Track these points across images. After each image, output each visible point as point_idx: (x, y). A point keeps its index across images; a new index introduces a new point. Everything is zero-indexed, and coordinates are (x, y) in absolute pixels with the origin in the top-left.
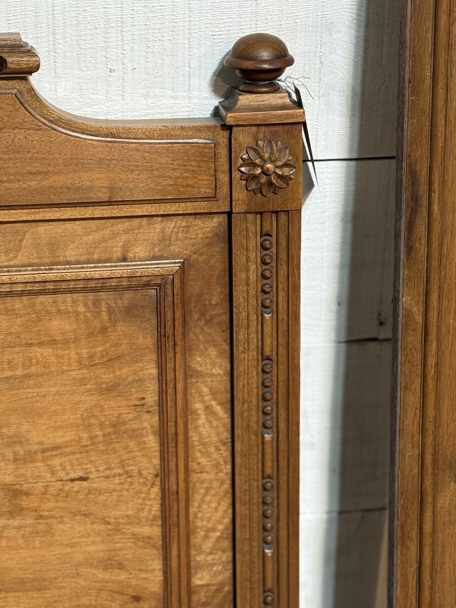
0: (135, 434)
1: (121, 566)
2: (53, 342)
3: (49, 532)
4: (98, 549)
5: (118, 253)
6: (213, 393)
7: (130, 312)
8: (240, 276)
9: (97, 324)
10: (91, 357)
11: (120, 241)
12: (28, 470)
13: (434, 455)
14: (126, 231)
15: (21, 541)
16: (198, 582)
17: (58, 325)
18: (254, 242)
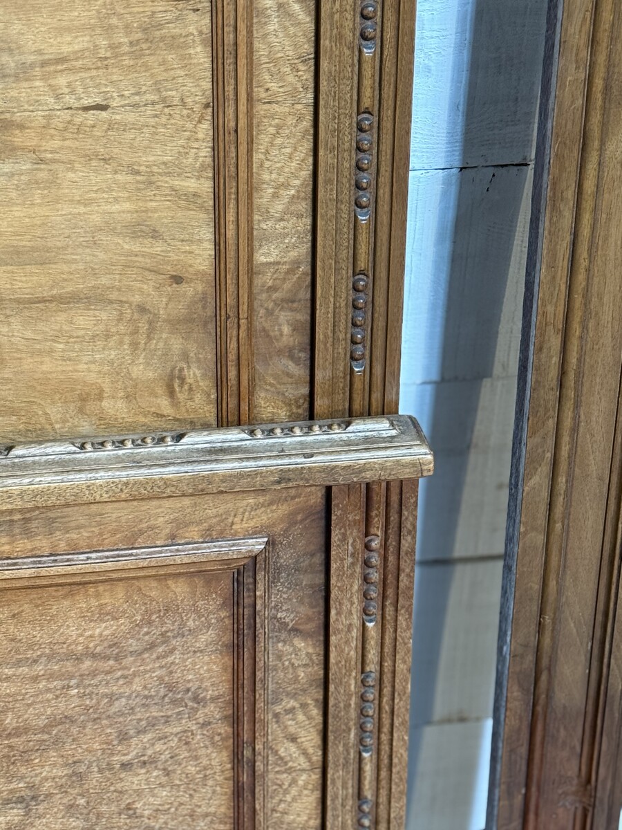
1: (155, 234)
4: (123, 209)
12: (21, 92)
13: (607, 80)
15: (14, 194)
16: (263, 259)
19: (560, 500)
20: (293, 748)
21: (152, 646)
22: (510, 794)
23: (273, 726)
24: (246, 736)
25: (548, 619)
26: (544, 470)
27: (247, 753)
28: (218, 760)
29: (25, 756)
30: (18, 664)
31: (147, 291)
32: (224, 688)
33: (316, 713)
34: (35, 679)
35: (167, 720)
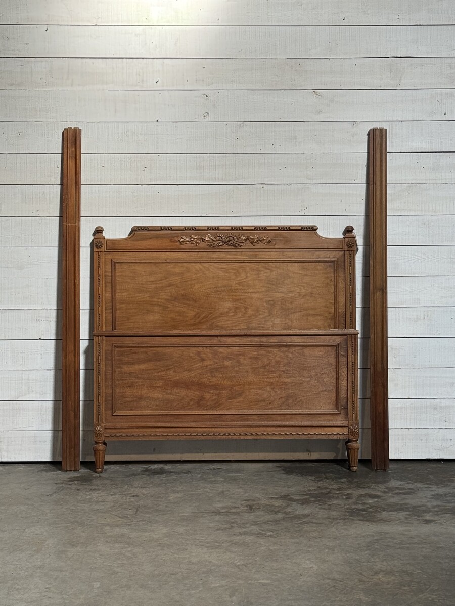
0: (330, 285)
1: (327, 307)
2: (318, 270)
3: (316, 301)
4: (324, 304)
5: (328, 257)
6: (342, 279)
7: (330, 266)
8: (346, 261)
9: (325, 267)
10: (324, 272)
11: (328, 255)
12: (314, 290)
13: (376, 287)
14: (329, 253)
16: (340, 311)
17: (319, 267)
18: (349, 256)
19: (375, 340)
20: (343, 373)
21: (326, 356)
22: (373, 384)
23: (341, 370)
24: (338, 370)
25: (375, 357)
26: (373, 334)
27: (338, 372)
28: (334, 374)
29: (310, 371)
30: (310, 357)
31: (327, 314)
32: (335, 363)
33: (346, 368)
34: (312, 359)
35: (328, 367)
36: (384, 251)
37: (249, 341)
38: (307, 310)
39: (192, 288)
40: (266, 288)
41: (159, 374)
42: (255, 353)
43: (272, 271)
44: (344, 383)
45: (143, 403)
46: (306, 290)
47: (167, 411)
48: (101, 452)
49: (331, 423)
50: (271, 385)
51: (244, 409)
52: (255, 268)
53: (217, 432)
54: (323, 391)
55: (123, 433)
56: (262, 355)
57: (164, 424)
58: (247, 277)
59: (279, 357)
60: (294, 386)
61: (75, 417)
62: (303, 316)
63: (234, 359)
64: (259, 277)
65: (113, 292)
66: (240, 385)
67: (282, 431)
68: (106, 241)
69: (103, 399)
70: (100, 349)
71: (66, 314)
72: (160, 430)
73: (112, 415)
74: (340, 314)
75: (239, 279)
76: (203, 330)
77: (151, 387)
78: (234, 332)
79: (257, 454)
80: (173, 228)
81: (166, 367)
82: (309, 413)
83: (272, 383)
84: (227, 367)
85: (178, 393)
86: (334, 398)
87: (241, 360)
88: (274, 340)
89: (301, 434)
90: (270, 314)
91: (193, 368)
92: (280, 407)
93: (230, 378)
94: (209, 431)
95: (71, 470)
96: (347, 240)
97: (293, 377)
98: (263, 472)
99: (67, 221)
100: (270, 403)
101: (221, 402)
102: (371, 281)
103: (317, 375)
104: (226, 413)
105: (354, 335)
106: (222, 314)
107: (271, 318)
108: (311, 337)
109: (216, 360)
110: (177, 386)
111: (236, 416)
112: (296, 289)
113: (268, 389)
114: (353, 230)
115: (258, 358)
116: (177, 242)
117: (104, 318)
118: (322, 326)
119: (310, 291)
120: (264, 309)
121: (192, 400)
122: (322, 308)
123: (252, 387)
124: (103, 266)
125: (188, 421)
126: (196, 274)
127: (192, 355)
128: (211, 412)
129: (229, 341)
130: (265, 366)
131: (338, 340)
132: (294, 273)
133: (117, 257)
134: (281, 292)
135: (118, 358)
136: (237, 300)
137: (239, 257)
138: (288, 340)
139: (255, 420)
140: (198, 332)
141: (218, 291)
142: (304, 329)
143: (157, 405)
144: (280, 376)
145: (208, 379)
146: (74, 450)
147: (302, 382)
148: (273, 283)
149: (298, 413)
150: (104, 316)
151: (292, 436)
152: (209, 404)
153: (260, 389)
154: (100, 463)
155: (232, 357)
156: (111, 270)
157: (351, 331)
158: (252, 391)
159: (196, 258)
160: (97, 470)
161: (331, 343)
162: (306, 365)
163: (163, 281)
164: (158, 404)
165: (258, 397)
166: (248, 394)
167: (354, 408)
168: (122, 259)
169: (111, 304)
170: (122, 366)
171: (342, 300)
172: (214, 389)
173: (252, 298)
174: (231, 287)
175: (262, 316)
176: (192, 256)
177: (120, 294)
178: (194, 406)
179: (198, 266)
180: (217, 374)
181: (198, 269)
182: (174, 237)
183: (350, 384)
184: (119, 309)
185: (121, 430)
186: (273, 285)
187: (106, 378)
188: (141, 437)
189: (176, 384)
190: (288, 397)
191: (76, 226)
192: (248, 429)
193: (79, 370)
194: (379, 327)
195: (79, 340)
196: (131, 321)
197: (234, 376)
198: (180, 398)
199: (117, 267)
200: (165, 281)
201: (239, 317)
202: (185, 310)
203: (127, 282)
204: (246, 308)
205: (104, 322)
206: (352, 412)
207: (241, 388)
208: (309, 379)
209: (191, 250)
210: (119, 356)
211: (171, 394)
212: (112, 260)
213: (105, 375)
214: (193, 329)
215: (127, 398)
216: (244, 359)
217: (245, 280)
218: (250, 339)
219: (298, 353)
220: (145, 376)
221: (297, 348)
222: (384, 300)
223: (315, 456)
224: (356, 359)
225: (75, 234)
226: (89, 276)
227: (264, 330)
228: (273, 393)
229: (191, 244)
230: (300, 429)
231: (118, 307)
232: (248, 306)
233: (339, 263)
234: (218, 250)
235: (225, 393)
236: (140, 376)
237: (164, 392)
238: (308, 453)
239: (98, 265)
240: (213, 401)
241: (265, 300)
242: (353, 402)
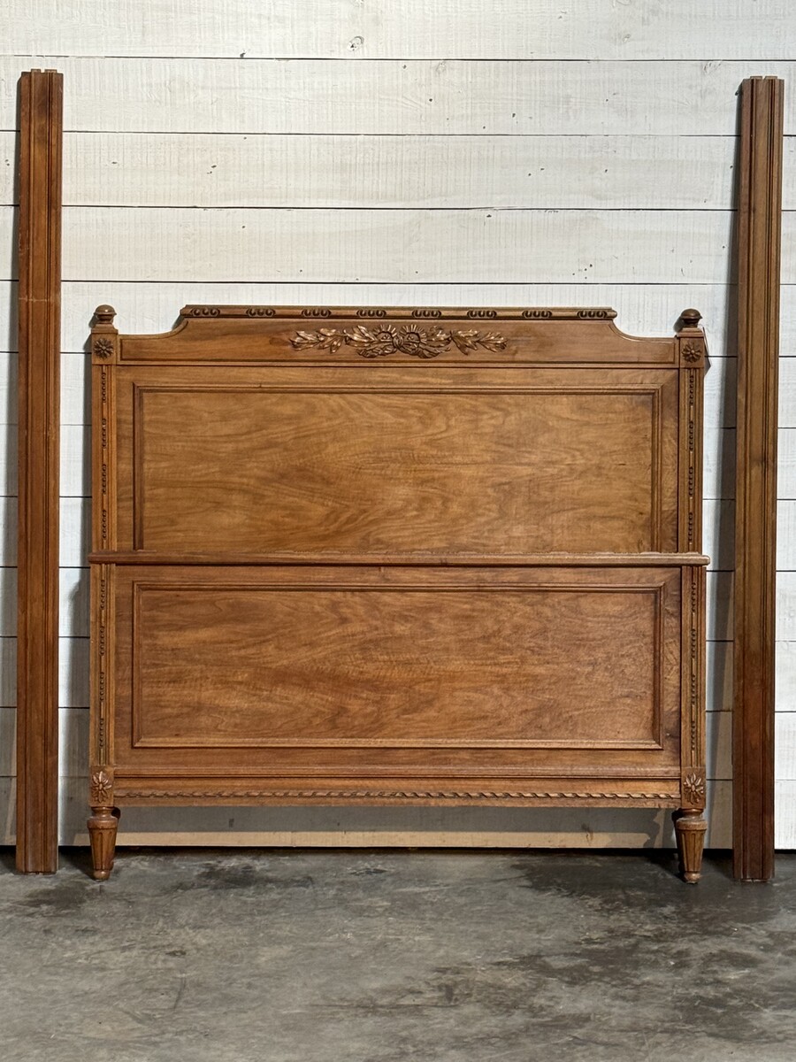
1: (636, 500)
2: (616, 412)
3: (611, 484)
4: (628, 492)
5: (640, 382)
6: (671, 435)
7: (643, 403)
8: (682, 391)
9: (631, 407)
10: (628, 418)
11: (640, 377)
12: (606, 459)
13: (750, 453)
14: (643, 374)
15: (601, 487)
16: (664, 509)
17: (618, 407)
18: (687, 380)
19: (747, 577)
20: (671, 656)
21: (631, 616)
22: (739, 680)
23: (666, 648)
24: (657, 648)
25: (746, 617)
26: (742, 565)
27: (658, 654)
28: (650, 657)
29: (594, 648)
30: (594, 617)
31: (634, 516)
32: (651, 632)
33: (678, 644)
34: (599, 623)
35: (635, 641)
36: (772, 371)
37: (451, 578)
38: (587, 506)
39: (319, 452)
40: (493, 454)
41: (243, 652)
42: (467, 606)
43: (507, 414)
44: (671, 679)
45: (204, 720)
46: (587, 459)
47: (259, 740)
48: (106, 834)
49: (641, 770)
50: (502, 682)
51: (437, 736)
52: (468, 407)
53: (375, 789)
54: (622, 697)
55: (158, 788)
56: (483, 611)
57: (252, 770)
58: (448, 427)
59: (522, 616)
60: (555, 683)
61: (46, 751)
62: (579, 519)
63: (416, 620)
64: (477, 428)
65: (137, 459)
66: (430, 680)
67: (525, 789)
68: (121, 340)
69: (112, 710)
70: (104, 593)
71: (26, 510)
72: (244, 783)
73: (133, 747)
74: (665, 515)
75: (429, 432)
76: (344, 552)
77: (225, 683)
78: (416, 558)
79: (468, 834)
80: (278, 312)
81: (259, 636)
82: (589, 746)
83: (504, 675)
84: (400, 637)
85: (287, 698)
86: (648, 714)
87: (433, 621)
88: (512, 576)
89: (570, 795)
90: (503, 514)
91: (322, 639)
92: (522, 733)
93: (408, 663)
94: (356, 786)
95: (37, 873)
96: (684, 342)
97: (553, 663)
98: (480, 882)
99: (28, 293)
100: (500, 723)
101: (385, 720)
102: (740, 441)
103: (609, 658)
104: (397, 745)
105: (698, 566)
106: (389, 513)
107: (504, 524)
108: (597, 570)
109: (375, 623)
110: (283, 682)
111: (420, 753)
112: (564, 456)
113: (496, 690)
114: (697, 320)
115: (473, 617)
116: (285, 343)
117: (114, 521)
118: (621, 543)
119: (595, 461)
120: (488, 503)
121: (318, 714)
122: (624, 501)
123: (457, 685)
124: (114, 398)
125: (308, 764)
126: (330, 419)
127: (317, 608)
128: (362, 743)
129: (406, 576)
130: (489, 637)
131: (659, 578)
132: (560, 418)
133: (147, 377)
134: (529, 464)
135: (147, 614)
136: (424, 482)
137: (433, 380)
138: (542, 576)
139: (463, 762)
140: (334, 556)
141: (382, 460)
142: (581, 551)
143: (236, 725)
144: (523, 660)
145: (356, 666)
146: (45, 826)
147: (573, 674)
148: (510, 442)
149: (563, 746)
150: (115, 515)
151: (548, 800)
152: (356, 723)
153: (476, 690)
154: (104, 859)
155: (412, 614)
156: (131, 408)
157: (691, 557)
158: (457, 693)
159: (329, 383)
160: (97, 874)
161: (644, 584)
162: (585, 636)
163: (254, 435)
164: (238, 721)
165: (471, 708)
166: (447, 701)
167: (695, 736)
168: (158, 382)
169: (132, 487)
170: (155, 632)
171: (669, 482)
172: (368, 690)
173: (458, 477)
174: (413, 450)
175: (483, 520)
176: (322, 377)
177: (152, 465)
178: (322, 729)
179: (335, 400)
180: (375, 654)
181: (336, 408)
182: (278, 333)
183: (687, 681)
184: (151, 500)
185: (150, 783)
186: (509, 446)
187: (118, 663)
188: (198, 799)
189: (282, 677)
190: (541, 710)
191: (49, 305)
192: (447, 782)
193: (56, 637)
194: (756, 550)
195: (56, 567)
196: (178, 527)
197: (417, 659)
198: (292, 709)
199: (146, 401)
200: (259, 434)
201: (430, 522)
202: (304, 502)
203: (169, 437)
204: (446, 501)
205: (115, 529)
206: (689, 747)
207: (432, 687)
208: (590, 669)
209: (318, 363)
210: (151, 610)
211: (268, 699)
212: (134, 384)
213: (117, 653)
214: (323, 548)
215: (165, 707)
216: (441, 620)
217: (444, 435)
218: (453, 574)
219: (565, 606)
220: (210, 657)
221: (563, 596)
222: (770, 485)
223: (601, 841)
224: (701, 622)
225: (48, 323)
226: (81, 421)
227: (488, 553)
228: (506, 701)
229: (320, 348)
230: (569, 784)
231: (147, 494)
232: (451, 496)
233: (666, 395)
234: (382, 365)
235: (394, 699)
236: (197, 656)
237: (254, 695)
238: (585, 834)
239: (100, 397)
240: (365, 716)
241: (489, 482)
242: (692, 722)
